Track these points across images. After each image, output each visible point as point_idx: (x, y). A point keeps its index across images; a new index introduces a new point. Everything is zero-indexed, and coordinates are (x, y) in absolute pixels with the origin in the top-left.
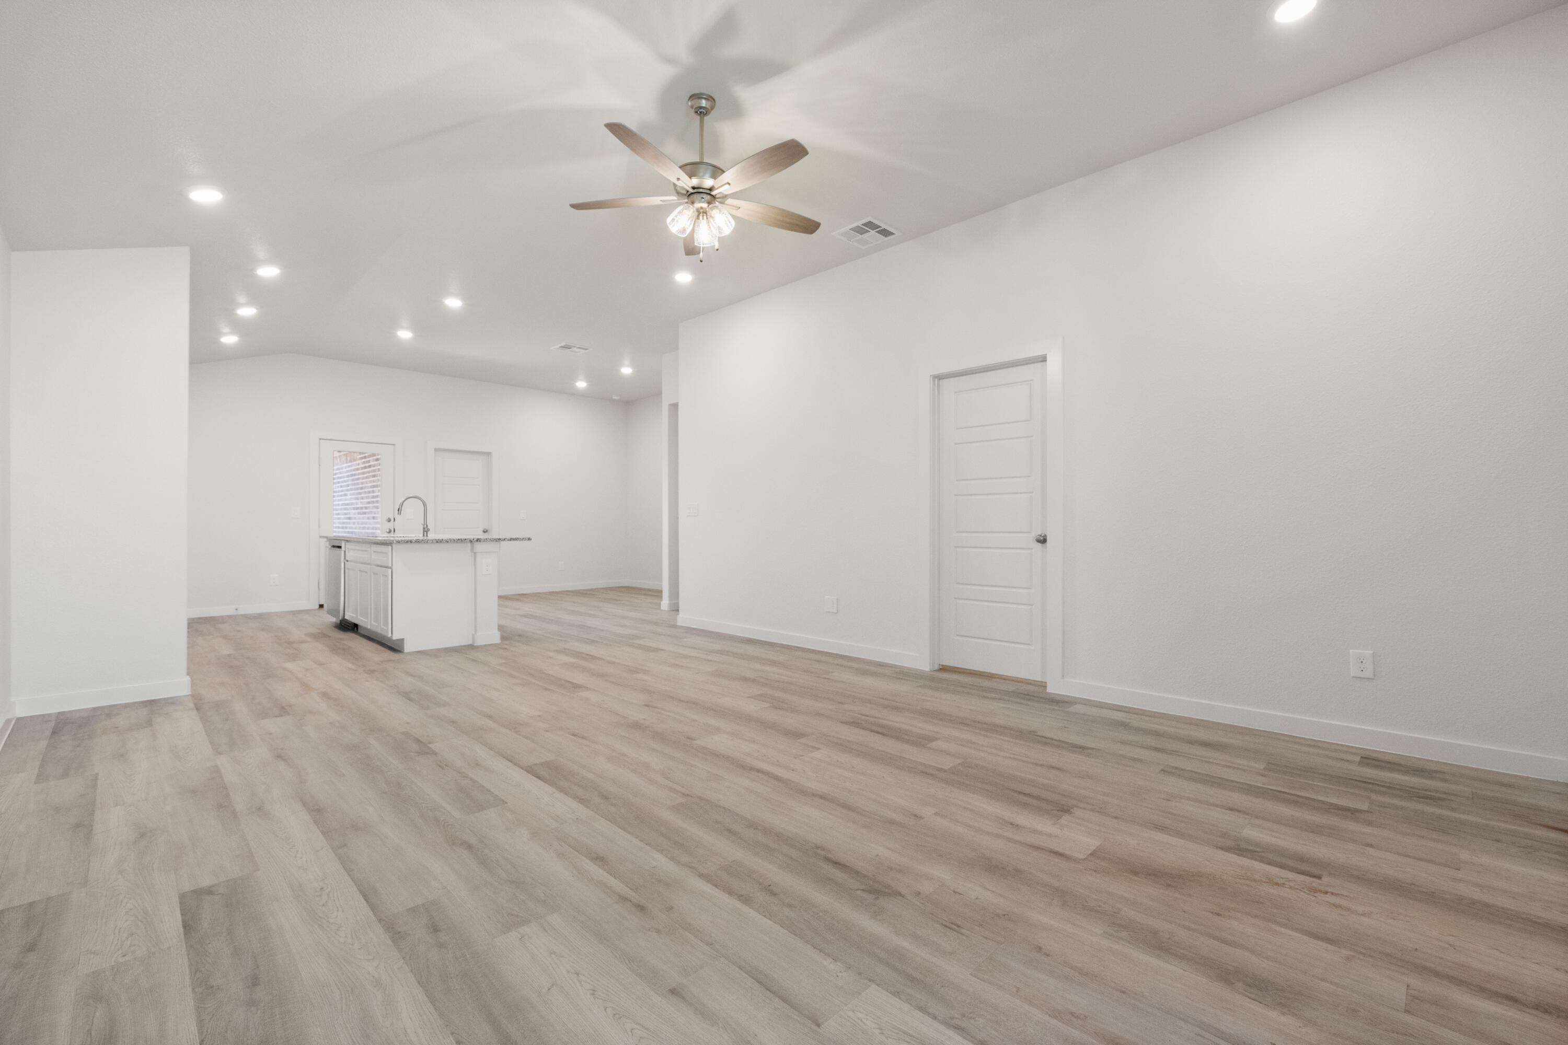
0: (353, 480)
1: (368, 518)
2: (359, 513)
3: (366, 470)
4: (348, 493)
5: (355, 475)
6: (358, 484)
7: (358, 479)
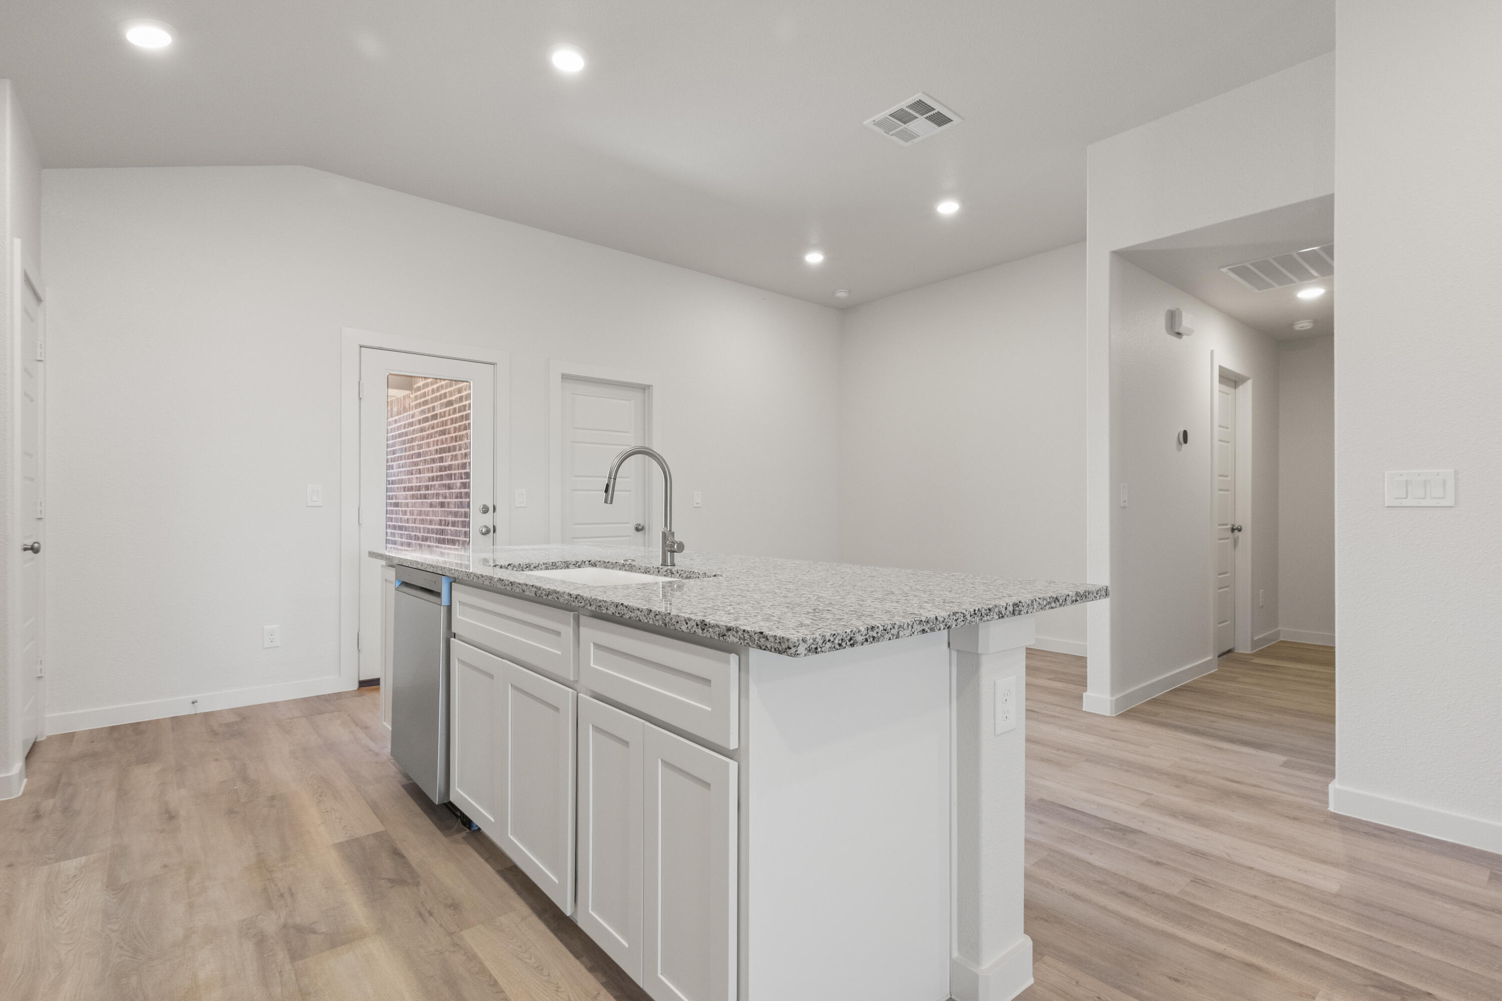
0: (404, 442)
1: (431, 505)
2: (413, 497)
3: (426, 424)
4: (395, 464)
5: (406, 434)
6: (412, 448)
7: (412, 440)
